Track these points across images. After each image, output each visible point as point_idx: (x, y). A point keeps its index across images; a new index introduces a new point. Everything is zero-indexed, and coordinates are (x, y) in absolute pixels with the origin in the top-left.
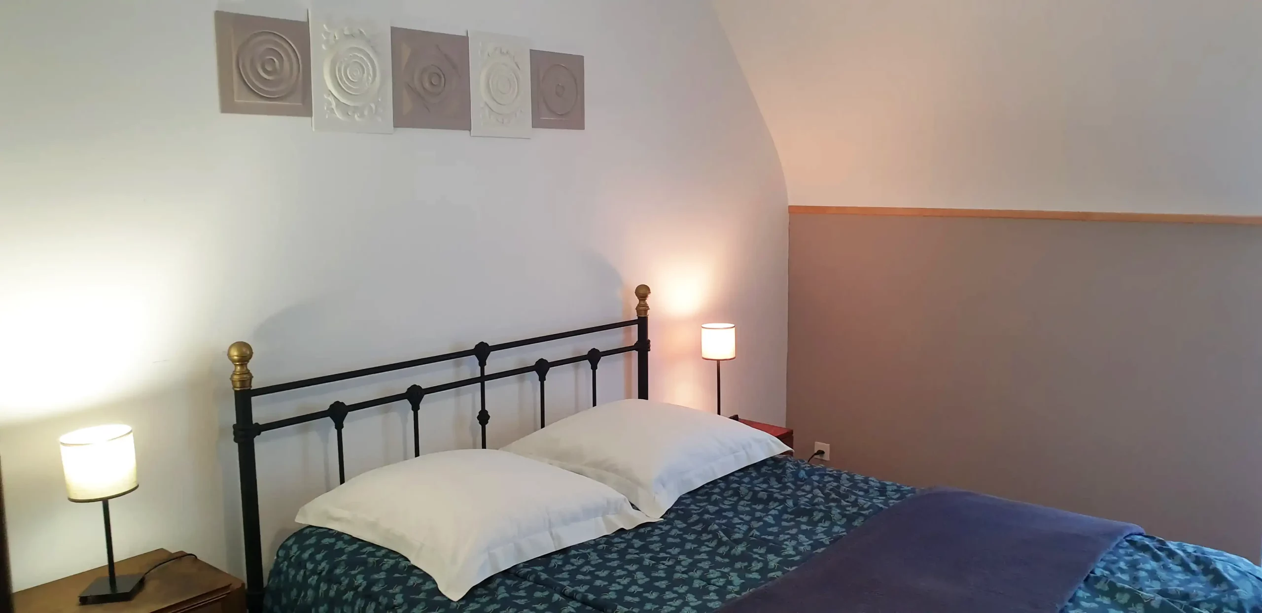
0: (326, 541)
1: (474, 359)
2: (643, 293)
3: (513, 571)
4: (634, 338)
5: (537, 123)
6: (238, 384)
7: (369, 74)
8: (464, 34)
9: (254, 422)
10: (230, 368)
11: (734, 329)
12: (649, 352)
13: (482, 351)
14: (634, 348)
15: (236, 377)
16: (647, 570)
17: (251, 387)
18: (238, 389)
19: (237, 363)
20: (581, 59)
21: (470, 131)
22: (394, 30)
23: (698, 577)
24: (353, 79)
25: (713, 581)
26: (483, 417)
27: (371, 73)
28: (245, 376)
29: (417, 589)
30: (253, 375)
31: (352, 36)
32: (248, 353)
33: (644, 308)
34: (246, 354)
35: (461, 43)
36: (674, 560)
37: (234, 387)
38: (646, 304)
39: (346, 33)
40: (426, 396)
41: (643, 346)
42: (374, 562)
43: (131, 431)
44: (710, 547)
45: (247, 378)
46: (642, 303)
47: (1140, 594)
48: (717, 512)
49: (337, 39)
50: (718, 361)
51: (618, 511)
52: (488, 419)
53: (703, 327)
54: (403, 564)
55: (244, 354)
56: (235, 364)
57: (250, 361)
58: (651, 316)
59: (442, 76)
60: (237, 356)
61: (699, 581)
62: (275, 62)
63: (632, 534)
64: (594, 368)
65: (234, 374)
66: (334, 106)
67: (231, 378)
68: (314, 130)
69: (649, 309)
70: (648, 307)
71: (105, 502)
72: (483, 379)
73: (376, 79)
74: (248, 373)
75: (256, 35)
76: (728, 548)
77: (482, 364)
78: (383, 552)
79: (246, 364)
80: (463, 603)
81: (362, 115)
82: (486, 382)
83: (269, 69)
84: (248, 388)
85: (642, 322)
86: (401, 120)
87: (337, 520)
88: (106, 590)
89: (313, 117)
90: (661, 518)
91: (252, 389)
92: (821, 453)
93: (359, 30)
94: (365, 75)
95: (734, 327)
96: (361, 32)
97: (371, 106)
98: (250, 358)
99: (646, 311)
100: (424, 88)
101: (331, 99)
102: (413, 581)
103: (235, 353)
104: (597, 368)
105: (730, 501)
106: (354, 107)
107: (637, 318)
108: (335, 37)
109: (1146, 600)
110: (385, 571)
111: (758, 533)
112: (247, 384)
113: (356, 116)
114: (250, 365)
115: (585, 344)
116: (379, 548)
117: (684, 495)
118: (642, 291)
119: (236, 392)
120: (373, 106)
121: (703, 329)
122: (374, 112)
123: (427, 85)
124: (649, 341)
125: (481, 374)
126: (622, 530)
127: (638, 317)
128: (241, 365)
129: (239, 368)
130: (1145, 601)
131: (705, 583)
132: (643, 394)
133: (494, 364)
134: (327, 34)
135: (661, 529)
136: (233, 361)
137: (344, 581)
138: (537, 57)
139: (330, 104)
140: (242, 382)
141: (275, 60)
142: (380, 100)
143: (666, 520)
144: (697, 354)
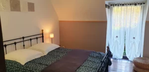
1: (22, 39)
2: (42, 30)
5: (29, 11)
11: (53, 34)
14: (42, 37)
20: (34, 3)
40: (16, 43)
52: (25, 46)
53: (50, 34)
61: (51, 60)
64: (37, 39)
76: (54, 57)
80: (24, 65)
82: (24, 41)
85: (43, 34)
90: (46, 55)
102: (18, 63)
126: (42, 56)
132: (43, 42)
138: (28, 3)
144: (49, 37)
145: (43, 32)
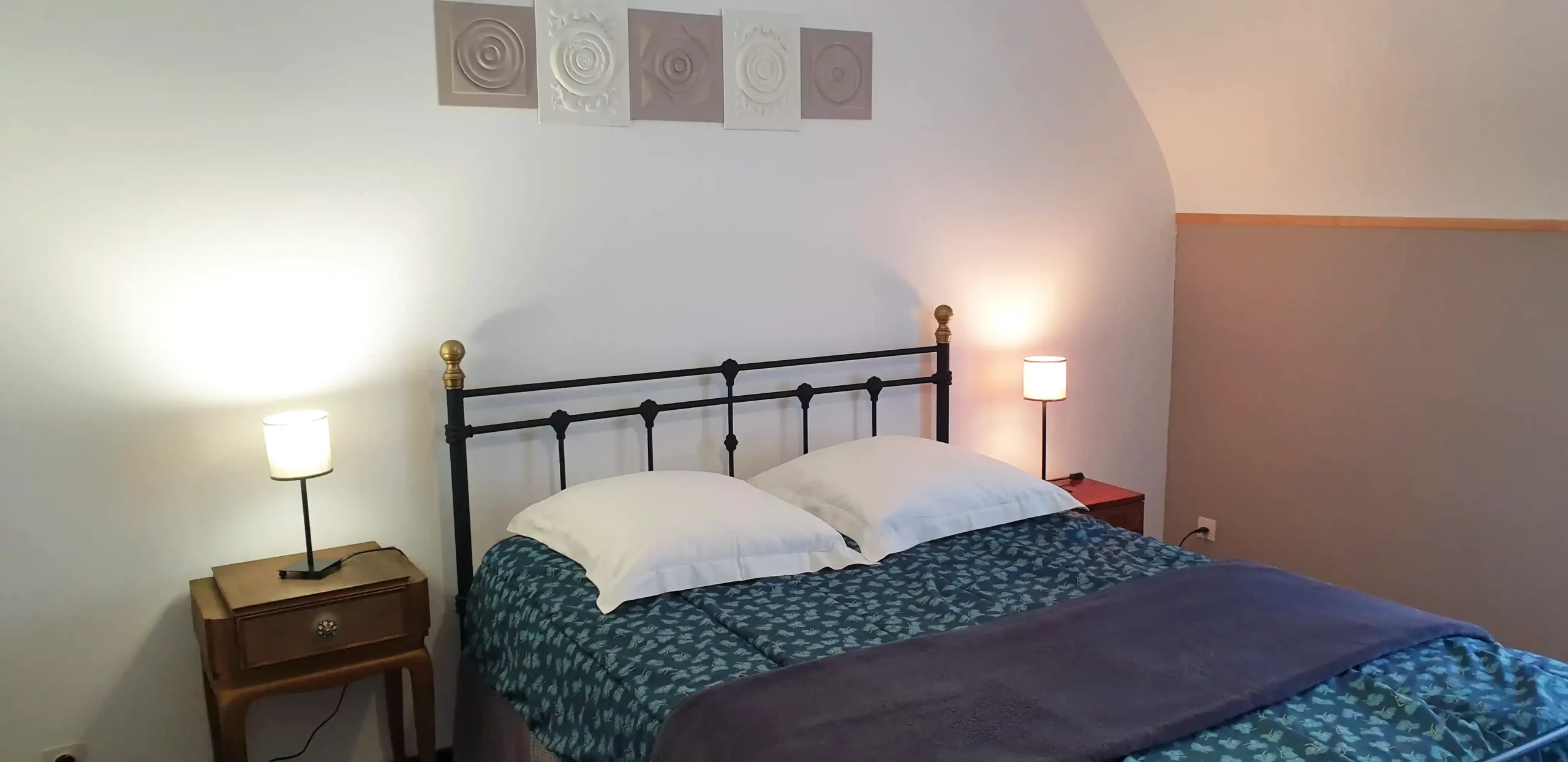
0: (523, 550)
1: (720, 377)
2: (943, 314)
3: (684, 594)
4: (932, 367)
5: (807, 113)
6: (449, 383)
7: (601, 62)
8: (718, 14)
9: (466, 424)
10: (444, 367)
11: (1065, 362)
12: (950, 386)
13: (730, 369)
14: (932, 380)
15: (448, 376)
16: (822, 609)
17: (463, 387)
18: (450, 388)
19: (449, 362)
20: (868, 36)
21: (723, 122)
22: (631, 13)
23: (874, 622)
24: (582, 66)
25: (887, 627)
26: (731, 442)
27: (604, 59)
28: (456, 375)
29: (578, 600)
30: (465, 374)
31: (582, 20)
32: (459, 351)
33: (944, 332)
34: (457, 352)
35: (713, 25)
36: (861, 603)
37: (446, 386)
38: (948, 328)
39: (575, 18)
40: (660, 413)
41: (942, 379)
42: (552, 572)
43: (326, 416)
44: (912, 595)
45: (458, 378)
46: (942, 327)
47: (1396, 697)
48: (946, 562)
49: (565, 24)
50: (1044, 402)
51: (829, 549)
52: (737, 444)
53: (1025, 360)
54: (579, 575)
55: (456, 354)
56: (447, 363)
57: (463, 360)
58: (952, 341)
59: (688, 63)
60: (448, 354)
61: (872, 625)
62: (496, 51)
63: (836, 575)
64: (874, 399)
65: (446, 373)
66: (561, 96)
67: (444, 377)
68: (539, 123)
69: (950, 334)
70: (949, 331)
71: (303, 481)
72: (730, 400)
73: (610, 64)
74: (460, 372)
75: (473, 25)
76: (929, 598)
77: (730, 384)
78: (569, 564)
79: (459, 363)
80: (612, 616)
81: (593, 107)
82: (734, 404)
83: (488, 58)
84: (460, 388)
85: (942, 350)
86: (639, 112)
87: (541, 530)
88: (305, 568)
89: (539, 109)
90: (879, 562)
91: (464, 389)
92: (1205, 530)
93: (590, 13)
94: (597, 64)
95: (1065, 361)
96: (593, 16)
97: (603, 96)
98: (462, 357)
99: (946, 337)
100: (666, 75)
101: (558, 89)
102: (580, 591)
103: (446, 351)
104: (877, 400)
105: (974, 554)
106: (584, 97)
107: (936, 345)
108: (563, 23)
109: (1401, 704)
110: (560, 581)
111: (978, 588)
112: (459, 383)
113: (587, 108)
114: (463, 365)
115: (864, 371)
116: (569, 559)
117: (925, 543)
118: (943, 312)
119: (447, 390)
120: (606, 95)
121: (1025, 363)
122: (607, 102)
123: (669, 73)
124: (951, 372)
125: (729, 395)
126: (828, 570)
127: (938, 344)
128: (453, 364)
129: (450, 366)
130: (1399, 705)
131: (878, 628)
132: (943, 435)
133: (744, 383)
134: (553, 18)
135: (871, 573)
136: (445, 359)
137: (521, 587)
138: (807, 35)
139: (558, 94)
140: (453, 381)
141: (496, 48)
142: (614, 89)
143: (883, 565)
144: (1017, 393)
145: (943, 334)
